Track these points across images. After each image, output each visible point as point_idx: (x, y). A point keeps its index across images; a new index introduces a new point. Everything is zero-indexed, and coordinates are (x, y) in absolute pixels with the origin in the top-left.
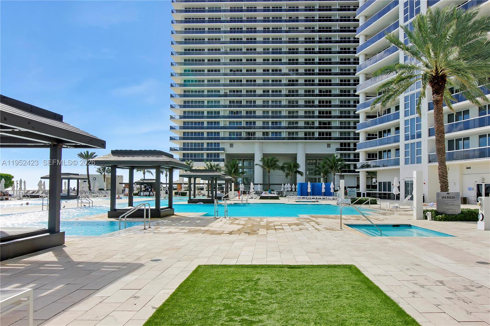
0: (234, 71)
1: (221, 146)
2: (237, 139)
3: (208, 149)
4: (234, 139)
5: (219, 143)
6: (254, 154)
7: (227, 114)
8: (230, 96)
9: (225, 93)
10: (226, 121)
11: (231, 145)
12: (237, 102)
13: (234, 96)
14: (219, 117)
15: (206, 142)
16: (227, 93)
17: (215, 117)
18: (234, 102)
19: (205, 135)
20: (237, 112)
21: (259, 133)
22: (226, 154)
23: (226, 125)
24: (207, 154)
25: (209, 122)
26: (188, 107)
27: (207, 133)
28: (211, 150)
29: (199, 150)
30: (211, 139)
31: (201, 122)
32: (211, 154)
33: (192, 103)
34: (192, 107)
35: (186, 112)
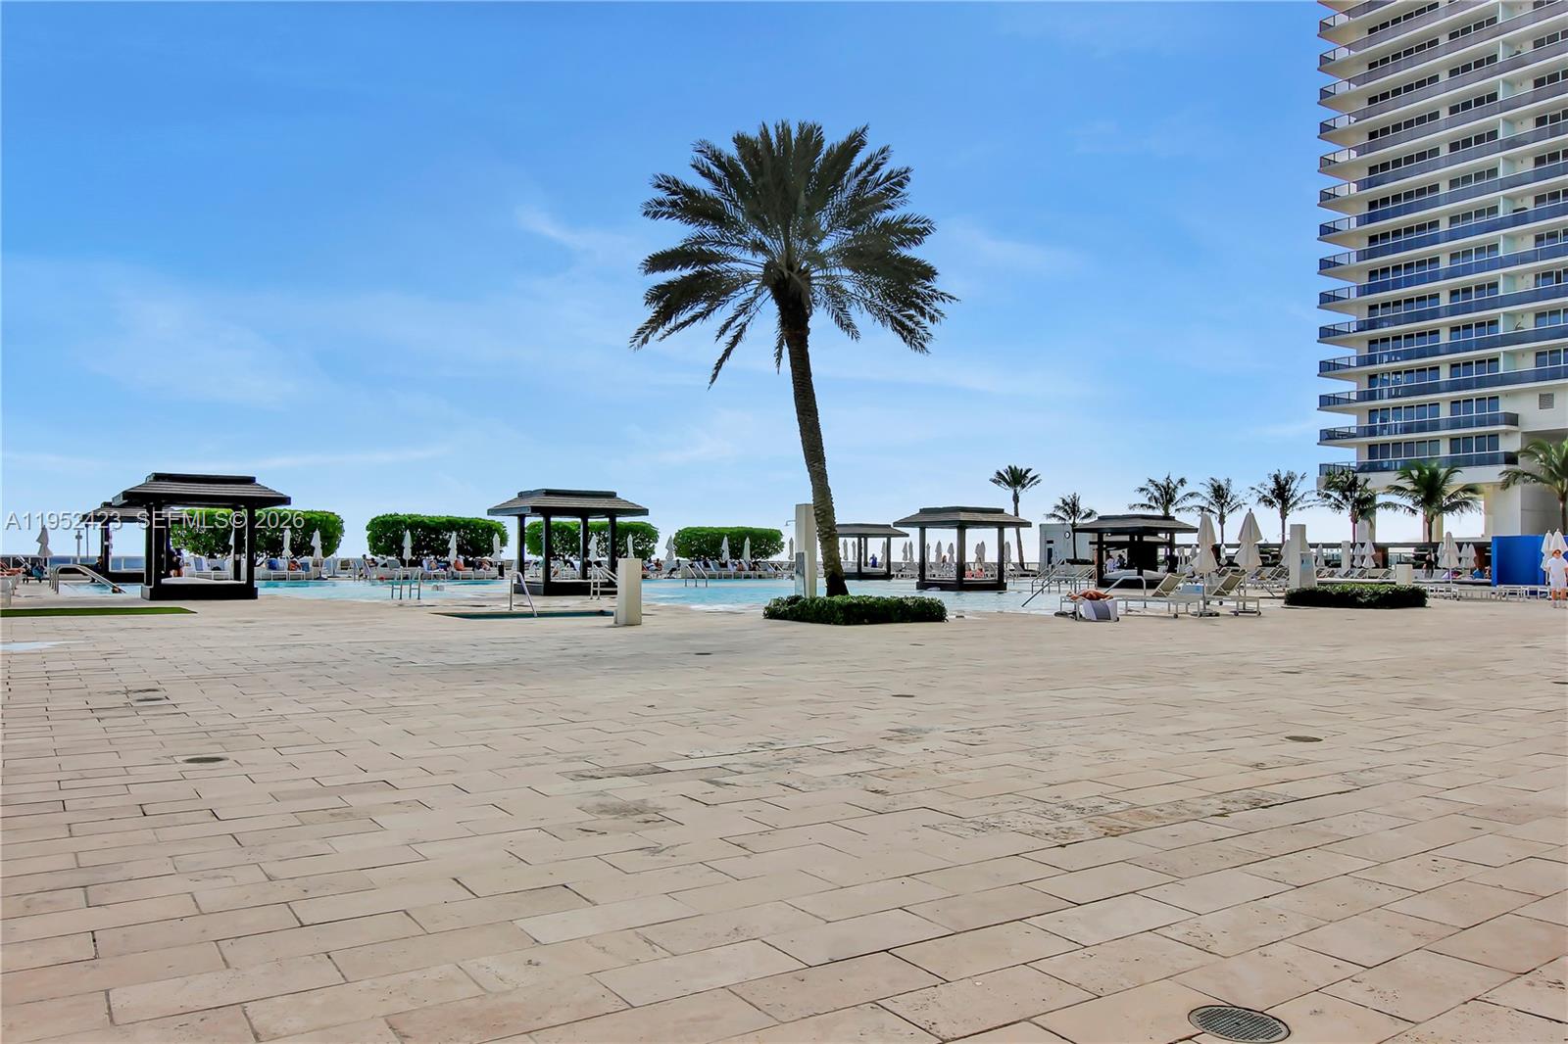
0: (1555, 119)
1: (1504, 407)
3: (1454, 425)
4: (1555, 375)
5: (1497, 397)
7: (1527, 285)
8: (1540, 216)
9: (1516, 211)
10: (1523, 314)
11: (1546, 401)
13: (1554, 213)
14: (1494, 304)
15: (1450, 398)
16: (1525, 209)
17: (1480, 307)
18: (1553, 236)
19: (1445, 375)
22: (1523, 433)
23: (1522, 328)
24: (1454, 440)
25: (1458, 329)
26: (1384, 287)
27: (1452, 366)
28: (1468, 424)
29: (1422, 428)
30: (1467, 385)
31: (1431, 333)
32: (1467, 438)
33: (1396, 273)
34: (1396, 285)
35: (1376, 307)
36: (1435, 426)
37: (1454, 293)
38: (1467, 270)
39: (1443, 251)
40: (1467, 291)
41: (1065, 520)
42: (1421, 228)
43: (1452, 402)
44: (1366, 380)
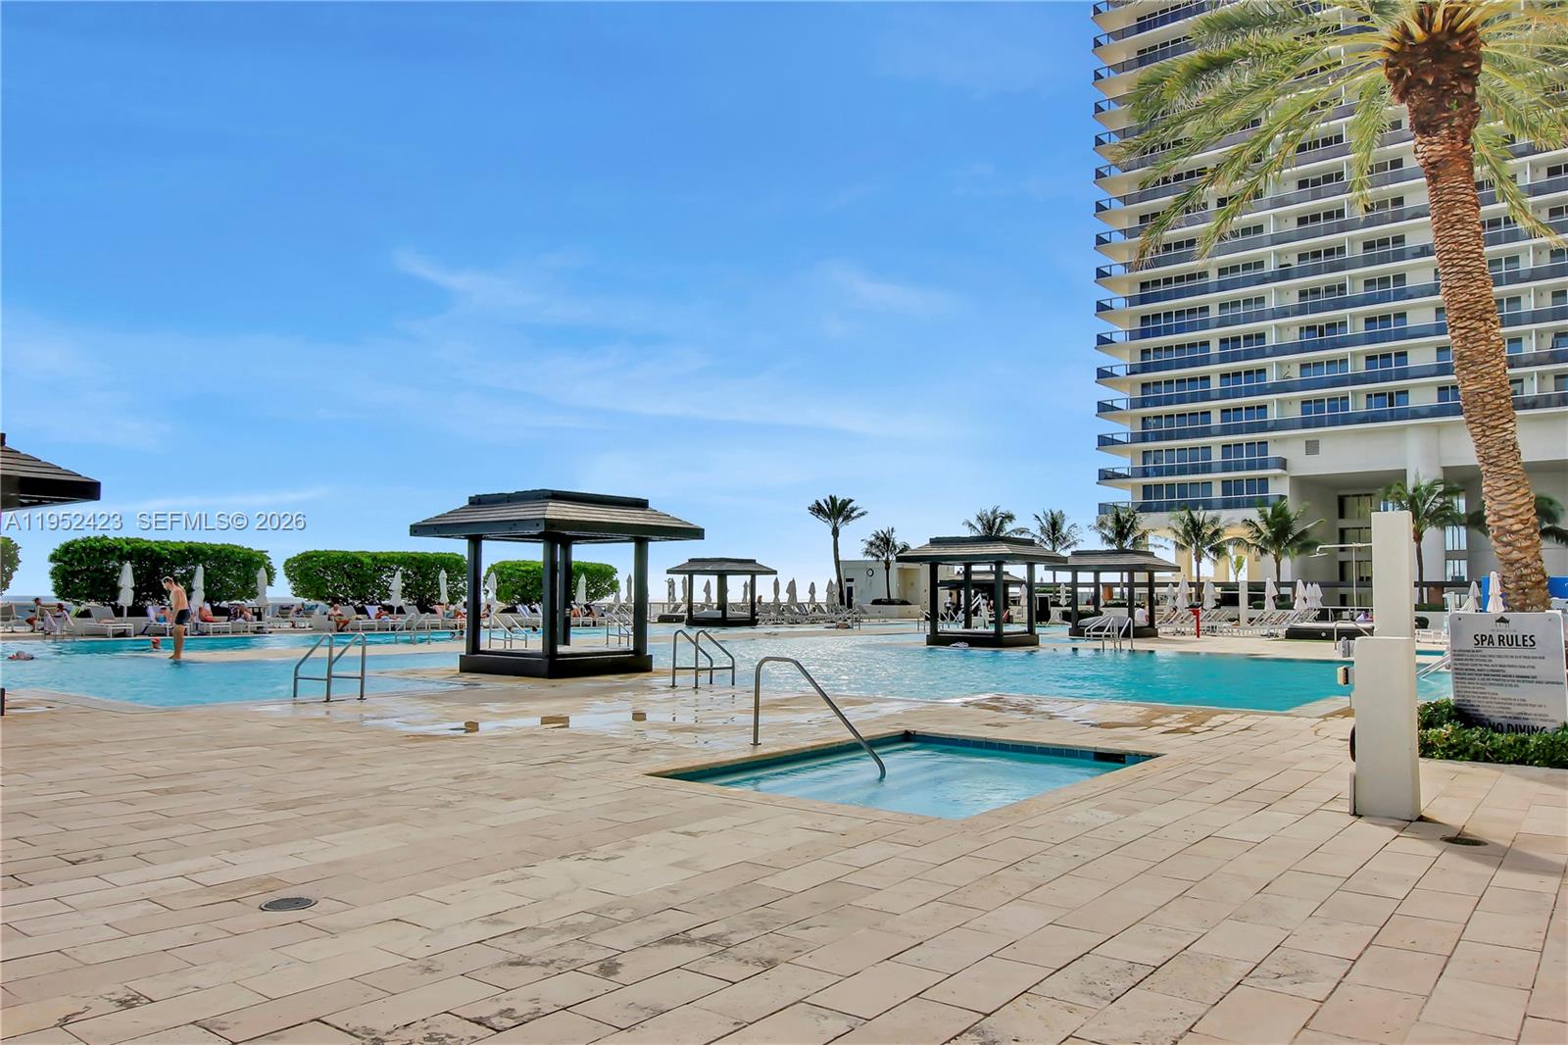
0: (1316, 183)
1: (1273, 452)
2: (1334, 421)
3: (1226, 468)
4: (1319, 423)
5: (1266, 443)
6: (1405, 470)
7: (1293, 337)
8: (1303, 273)
9: (1281, 266)
10: (1289, 364)
11: (1312, 447)
12: (1329, 290)
13: (1316, 271)
14: (1262, 353)
15: (1221, 442)
16: (1289, 265)
17: (1248, 356)
18: (1315, 292)
19: (1216, 420)
20: (1331, 326)
21: (1422, 395)
22: (1291, 477)
23: (1289, 377)
24: (1225, 483)
25: (1228, 375)
26: (1157, 333)
27: (1223, 411)
28: (1238, 467)
29: (1195, 470)
30: (1237, 430)
31: (1202, 379)
32: (1238, 481)
33: (1167, 319)
34: (1168, 331)
35: (1148, 351)
36: (1207, 469)
37: (1223, 342)
38: (1236, 320)
39: (1213, 301)
40: (1236, 340)
41: (878, 556)
42: (1191, 277)
43: (1223, 446)
44: (1140, 423)
